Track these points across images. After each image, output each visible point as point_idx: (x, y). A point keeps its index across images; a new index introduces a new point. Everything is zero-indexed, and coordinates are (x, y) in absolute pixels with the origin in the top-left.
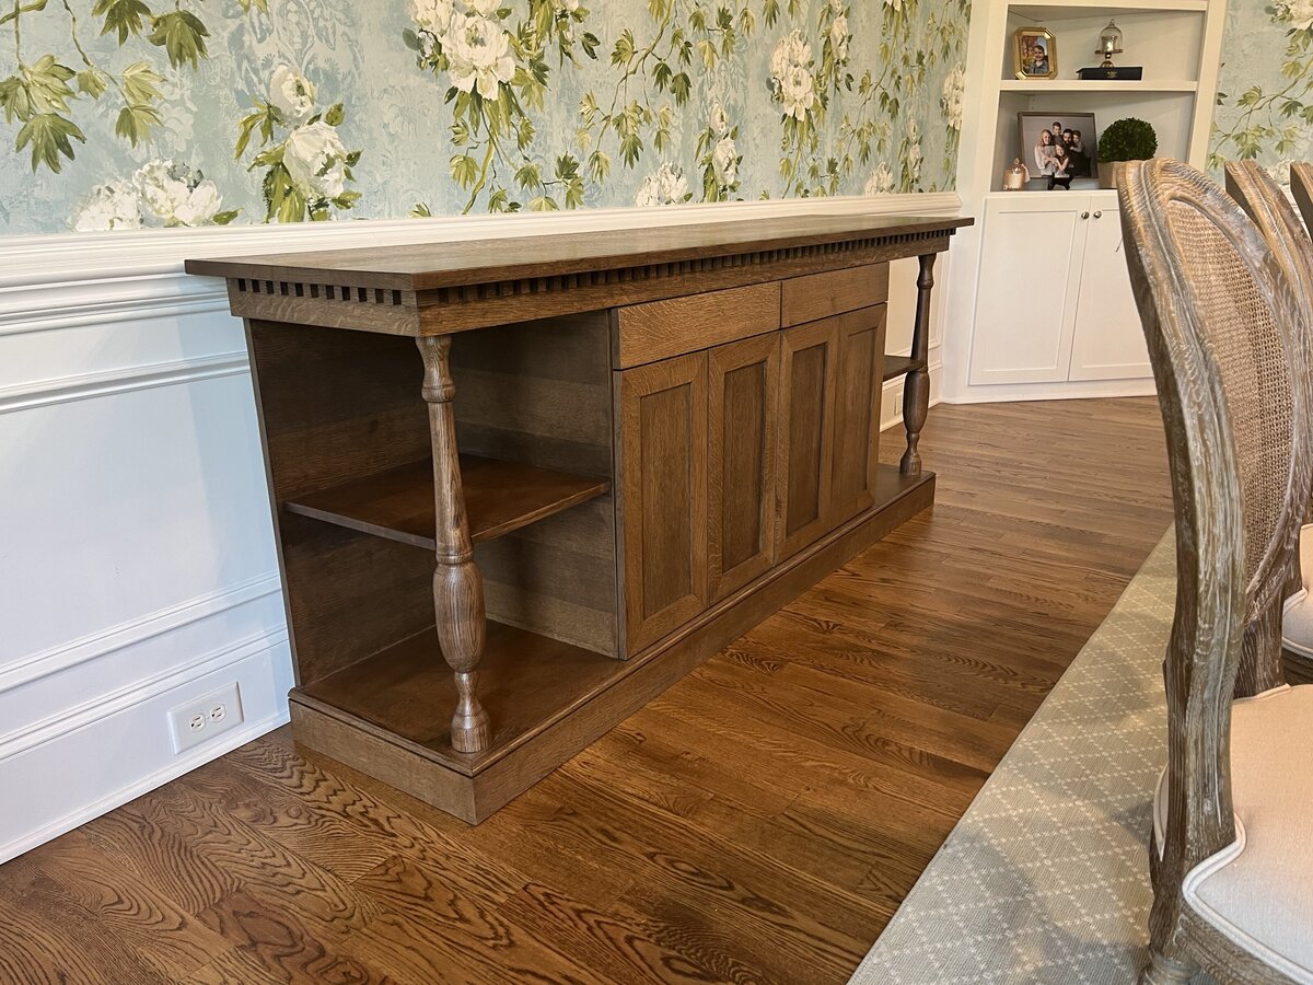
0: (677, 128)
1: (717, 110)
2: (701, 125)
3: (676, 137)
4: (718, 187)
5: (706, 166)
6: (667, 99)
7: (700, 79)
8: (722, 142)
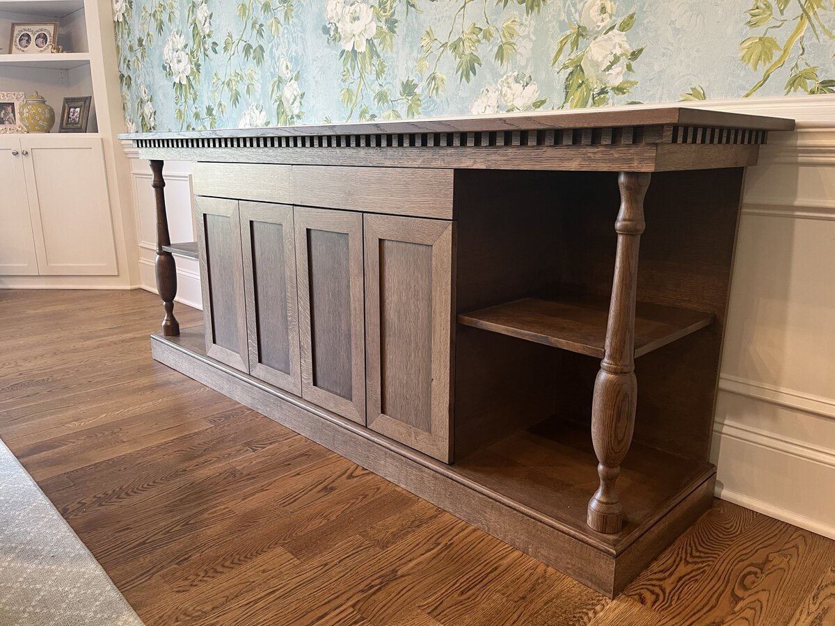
0: (258, 81)
1: (283, 62)
2: (273, 75)
3: (258, 86)
4: (287, 116)
5: (278, 103)
6: (252, 63)
7: (270, 45)
8: (288, 84)
